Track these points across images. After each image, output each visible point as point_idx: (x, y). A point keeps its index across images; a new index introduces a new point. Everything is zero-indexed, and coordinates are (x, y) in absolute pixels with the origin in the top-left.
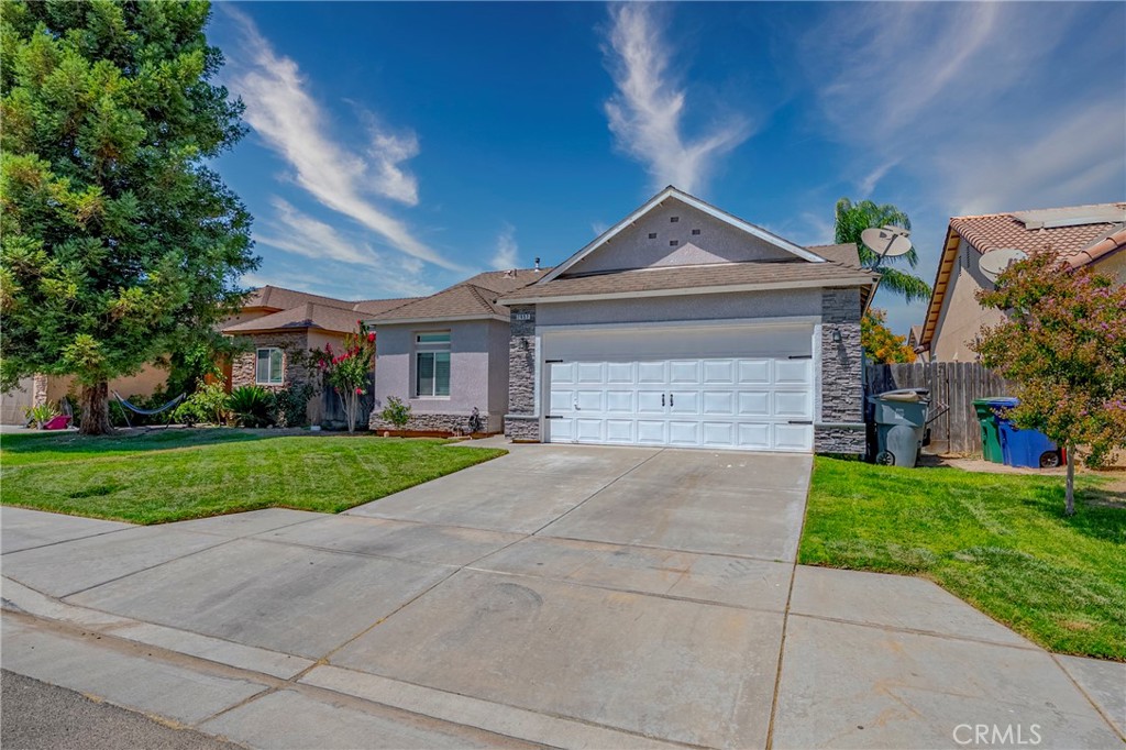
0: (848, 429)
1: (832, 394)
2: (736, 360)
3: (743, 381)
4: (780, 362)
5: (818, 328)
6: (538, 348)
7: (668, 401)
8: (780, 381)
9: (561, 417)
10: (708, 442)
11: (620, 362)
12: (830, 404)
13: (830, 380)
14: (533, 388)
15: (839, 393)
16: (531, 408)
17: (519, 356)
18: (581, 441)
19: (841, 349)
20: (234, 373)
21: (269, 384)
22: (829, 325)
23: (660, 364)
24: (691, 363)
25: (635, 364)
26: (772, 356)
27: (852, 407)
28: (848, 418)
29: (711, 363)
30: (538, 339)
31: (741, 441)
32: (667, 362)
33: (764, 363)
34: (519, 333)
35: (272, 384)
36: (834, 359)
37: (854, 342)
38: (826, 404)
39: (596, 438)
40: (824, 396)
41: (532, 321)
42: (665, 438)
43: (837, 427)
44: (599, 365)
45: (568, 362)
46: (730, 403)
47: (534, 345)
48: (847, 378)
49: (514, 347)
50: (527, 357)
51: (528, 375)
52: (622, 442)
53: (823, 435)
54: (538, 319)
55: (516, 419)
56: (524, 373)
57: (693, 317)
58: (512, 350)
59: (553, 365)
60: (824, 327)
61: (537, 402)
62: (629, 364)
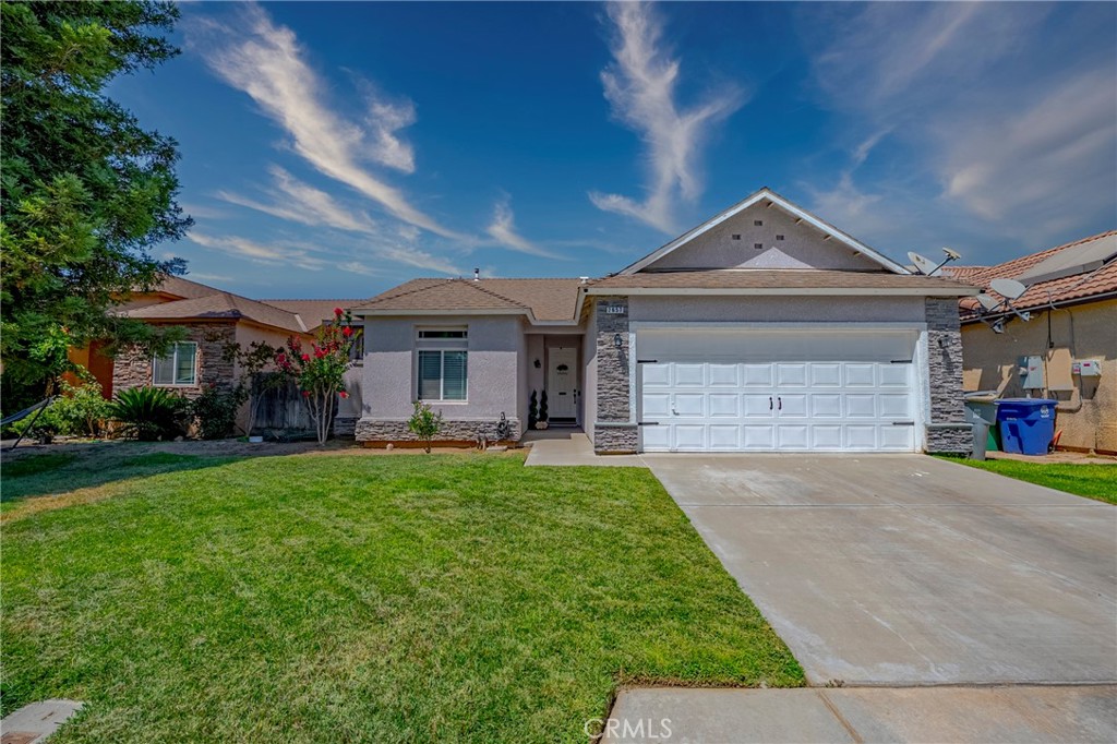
0: (957, 429)
1: (939, 396)
2: (842, 363)
3: (850, 384)
4: (883, 366)
5: (924, 335)
6: (632, 345)
7: (776, 404)
8: (884, 384)
9: (657, 424)
10: (818, 446)
11: (723, 363)
12: (938, 406)
13: (937, 383)
14: (628, 392)
15: (946, 396)
16: (626, 414)
17: (609, 355)
18: (680, 449)
19: (946, 355)
20: (116, 371)
21: (174, 385)
22: (935, 332)
23: (766, 366)
24: (798, 366)
25: (738, 366)
26: (875, 360)
27: (957, 409)
28: (954, 419)
29: (818, 366)
30: (632, 337)
31: (849, 443)
32: (773, 364)
33: (869, 366)
34: (608, 329)
35: (179, 386)
36: (940, 364)
37: (956, 348)
38: (935, 406)
39: (697, 445)
40: (933, 398)
41: (625, 315)
42: (774, 443)
43: (947, 428)
44: (698, 366)
45: (663, 362)
46: (838, 406)
47: (628, 342)
48: (951, 382)
49: (602, 343)
50: (619, 357)
51: (621, 377)
52: (728, 449)
53: (936, 436)
54: (631, 314)
55: (608, 428)
56: (616, 374)
57: (805, 318)
58: (599, 348)
59: (645, 366)
60: (930, 334)
61: (633, 407)
62: (733, 366)
